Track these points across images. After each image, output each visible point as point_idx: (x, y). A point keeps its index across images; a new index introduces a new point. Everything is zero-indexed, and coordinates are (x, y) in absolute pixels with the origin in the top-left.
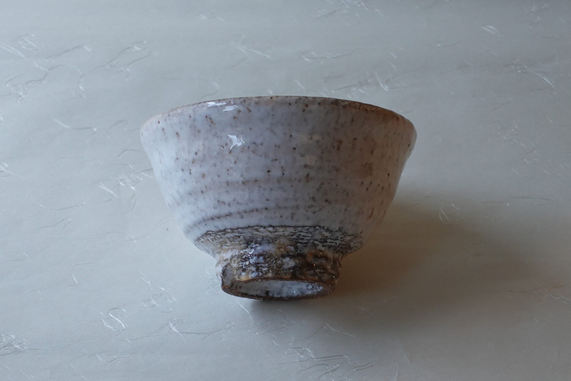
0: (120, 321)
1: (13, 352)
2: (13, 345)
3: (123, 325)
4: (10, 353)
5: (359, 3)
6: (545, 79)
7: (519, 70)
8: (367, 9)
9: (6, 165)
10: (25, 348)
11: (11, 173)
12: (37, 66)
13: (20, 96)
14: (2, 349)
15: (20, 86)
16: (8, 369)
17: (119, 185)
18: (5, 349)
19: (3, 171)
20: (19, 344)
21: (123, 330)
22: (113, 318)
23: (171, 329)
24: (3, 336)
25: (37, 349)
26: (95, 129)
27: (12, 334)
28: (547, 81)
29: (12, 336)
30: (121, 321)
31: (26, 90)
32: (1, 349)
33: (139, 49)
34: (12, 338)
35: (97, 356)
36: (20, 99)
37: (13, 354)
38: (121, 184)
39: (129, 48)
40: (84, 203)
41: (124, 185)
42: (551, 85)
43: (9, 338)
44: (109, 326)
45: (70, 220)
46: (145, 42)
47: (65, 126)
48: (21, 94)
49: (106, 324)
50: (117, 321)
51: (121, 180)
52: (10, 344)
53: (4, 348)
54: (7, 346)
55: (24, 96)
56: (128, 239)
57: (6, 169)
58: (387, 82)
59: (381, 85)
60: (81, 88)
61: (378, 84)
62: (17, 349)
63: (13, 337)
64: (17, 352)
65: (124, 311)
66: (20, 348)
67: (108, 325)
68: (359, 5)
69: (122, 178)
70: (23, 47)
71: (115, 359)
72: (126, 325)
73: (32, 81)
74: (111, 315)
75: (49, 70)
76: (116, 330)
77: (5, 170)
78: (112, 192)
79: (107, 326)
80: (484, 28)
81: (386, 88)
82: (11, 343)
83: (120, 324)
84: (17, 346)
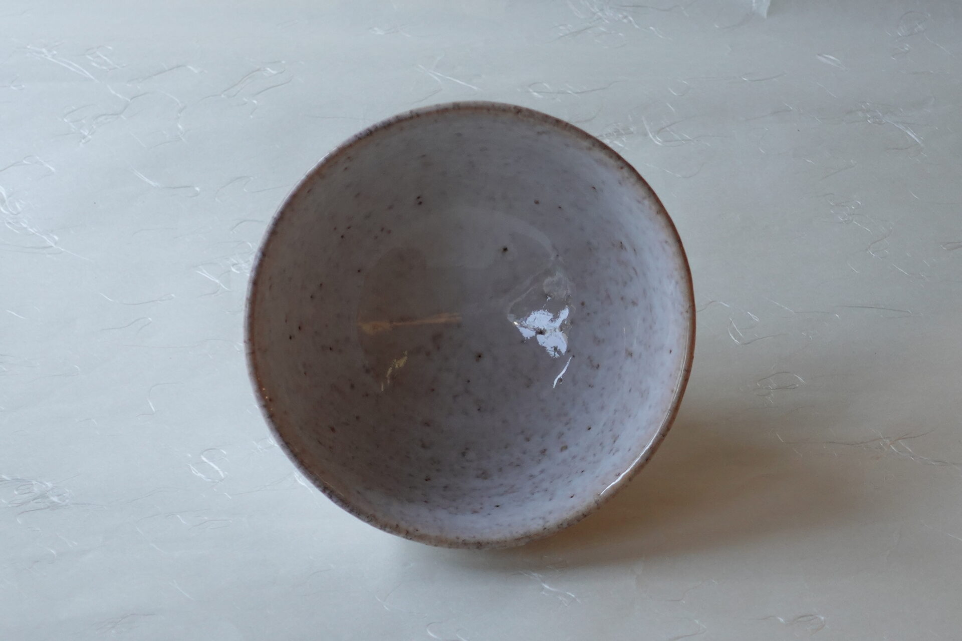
0: (216, 467)
1: (49, 507)
2: (48, 497)
3: (221, 473)
4: (42, 507)
5: (625, 17)
6: (909, 133)
7: (869, 120)
8: (637, 26)
9: (56, 238)
10: (67, 501)
11: (63, 250)
12: (113, 92)
13: (84, 137)
14: (32, 502)
15: (84, 121)
16: (38, 531)
17: (230, 271)
18: (36, 503)
19: (52, 247)
20: (58, 496)
21: (222, 480)
22: (206, 462)
23: (295, 481)
24: (34, 482)
25: (85, 504)
26: (197, 189)
27: (47, 482)
28: (913, 136)
29: (47, 483)
30: (219, 468)
31: (95, 127)
32: (30, 502)
33: (274, 72)
34: (47, 487)
35: (178, 516)
36: (83, 141)
37: (48, 509)
38: (233, 270)
39: (258, 70)
40: (173, 295)
41: (238, 272)
42: (920, 143)
43: (44, 486)
44: (199, 474)
45: (149, 320)
46: (283, 62)
47: (152, 183)
48: (86, 134)
49: (195, 471)
50: (213, 468)
51: (234, 265)
52: (43, 496)
53: (35, 501)
54: (38, 499)
55: (90, 137)
56: (238, 349)
57: (56, 243)
58: (659, 132)
59: (651, 136)
60: (180, 126)
61: (646, 135)
62: (54, 502)
63: (49, 485)
64: (54, 506)
65: (225, 452)
66: (59, 502)
67: (197, 471)
68: (625, 21)
69: (235, 262)
70: (94, 64)
71: (205, 522)
72: (227, 473)
73: (104, 115)
74: (204, 459)
75: (132, 99)
76: (210, 480)
77: (53, 245)
78: (217, 281)
79: (196, 473)
80: (819, 57)
81: (658, 141)
82: (46, 494)
83: (217, 471)
84: (55, 499)
